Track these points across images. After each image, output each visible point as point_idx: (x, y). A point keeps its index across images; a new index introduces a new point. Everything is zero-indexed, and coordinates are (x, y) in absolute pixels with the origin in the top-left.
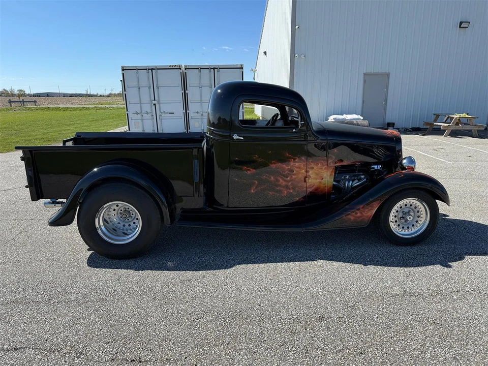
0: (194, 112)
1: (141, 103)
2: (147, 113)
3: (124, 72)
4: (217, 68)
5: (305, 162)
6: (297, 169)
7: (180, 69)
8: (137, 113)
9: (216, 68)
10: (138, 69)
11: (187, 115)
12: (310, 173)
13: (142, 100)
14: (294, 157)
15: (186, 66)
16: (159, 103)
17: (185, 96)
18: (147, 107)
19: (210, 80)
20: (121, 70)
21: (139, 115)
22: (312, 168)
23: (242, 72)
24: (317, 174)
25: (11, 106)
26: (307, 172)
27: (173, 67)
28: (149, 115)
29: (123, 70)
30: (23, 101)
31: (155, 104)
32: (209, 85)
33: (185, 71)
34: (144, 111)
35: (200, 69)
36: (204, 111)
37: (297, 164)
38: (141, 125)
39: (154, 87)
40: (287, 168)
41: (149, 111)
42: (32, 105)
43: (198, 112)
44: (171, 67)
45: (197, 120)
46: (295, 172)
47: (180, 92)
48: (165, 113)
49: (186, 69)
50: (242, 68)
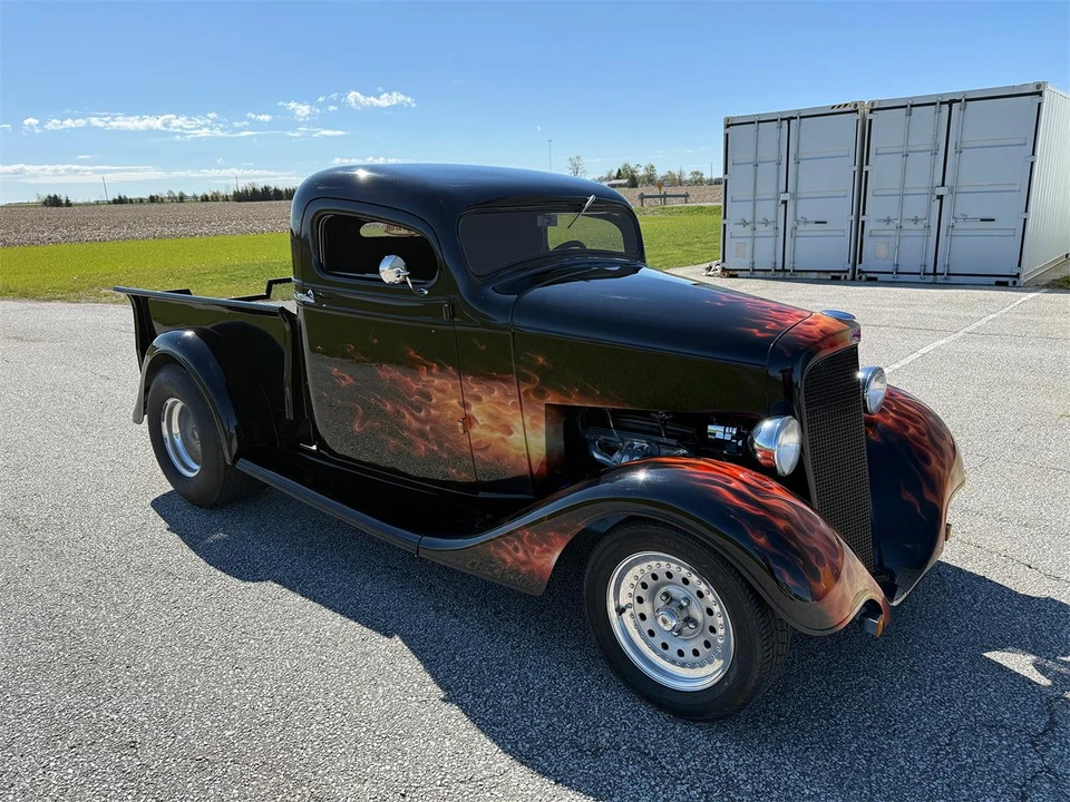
0: (878, 220)
1: (755, 201)
2: (766, 223)
3: (728, 130)
4: (960, 101)
5: (456, 379)
6: (439, 395)
7: (857, 111)
8: (745, 223)
9: (956, 101)
10: (759, 122)
11: (859, 228)
12: (473, 408)
13: (758, 193)
14: (428, 363)
15: (873, 104)
16: (795, 198)
17: (862, 179)
18: (767, 210)
19: (936, 136)
20: (723, 126)
21: (749, 228)
22: (478, 399)
23: (1040, 104)
24: (491, 416)
25: (642, 205)
26: (465, 405)
27: (841, 109)
28: (771, 227)
29: (728, 126)
30: (665, 196)
31: (785, 202)
32: (930, 147)
33: (869, 117)
34: (759, 218)
35: (910, 106)
36: (905, 216)
37: (436, 381)
38: (749, 250)
39: (789, 160)
40: (415, 387)
41: (771, 218)
42: (677, 203)
43: (888, 221)
44: (835, 110)
45: (886, 239)
46: (434, 401)
47: (848, 169)
48: (806, 222)
49: (871, 111)
50: (1040, 94)
